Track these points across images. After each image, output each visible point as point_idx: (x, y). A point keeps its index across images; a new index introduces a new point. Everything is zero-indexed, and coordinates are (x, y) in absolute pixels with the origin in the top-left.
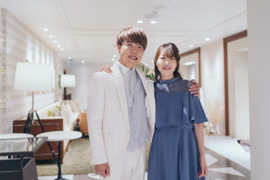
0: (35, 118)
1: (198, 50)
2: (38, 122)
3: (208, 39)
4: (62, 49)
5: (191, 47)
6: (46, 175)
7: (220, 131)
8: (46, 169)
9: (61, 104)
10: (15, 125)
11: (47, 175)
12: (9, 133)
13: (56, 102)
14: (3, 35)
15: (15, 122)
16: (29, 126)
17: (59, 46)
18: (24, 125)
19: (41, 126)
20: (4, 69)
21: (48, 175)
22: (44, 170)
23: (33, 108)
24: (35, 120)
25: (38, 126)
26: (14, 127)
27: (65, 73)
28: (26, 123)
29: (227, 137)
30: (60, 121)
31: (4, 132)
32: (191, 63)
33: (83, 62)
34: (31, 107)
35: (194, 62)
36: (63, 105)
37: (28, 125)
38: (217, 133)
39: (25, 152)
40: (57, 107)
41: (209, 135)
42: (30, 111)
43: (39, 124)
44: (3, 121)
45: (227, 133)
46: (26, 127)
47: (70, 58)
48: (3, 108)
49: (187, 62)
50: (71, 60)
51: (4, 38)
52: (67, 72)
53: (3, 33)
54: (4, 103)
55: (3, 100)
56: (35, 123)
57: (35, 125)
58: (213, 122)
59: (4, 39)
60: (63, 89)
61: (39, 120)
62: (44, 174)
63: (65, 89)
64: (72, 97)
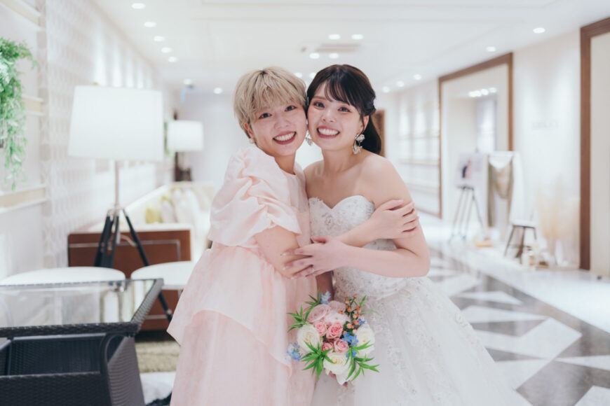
0: (124, 227)
1: (507, 59)
2: (131, 239)
3: (539, 31)
4: (172, 59)
5: (492, 51)
6: (154, 371)
7: (565, 259)
8: (152, 354)
9: (173, 191)
10: (73, 246)
11: (155, 369)
12: (58, 266)
13: (159, 185)
14: (38, 14)
15: (73, 238)
16: (110, 248)
17: (166, 50)
18: (96, 245)
19: (139, 247)
20: (42, 104)
21: (159, 370)
22: (147, 356)
23: (116, 204)
24: (123, 234)
25: (130, 246)
26: (70, 251)
27: (176, 117)
28: (101, 241)
29: (585, 273)
30: (184, 236)
31: (49, 264)
32: (485, 92)
33: (218, 91)
34: (113, 200)
35: (493, 90)
36: (178, 193)
37: (106, 246)
38: (556, 263)
39: (115, 324)
40: (164, 198)
41: (537, 269)
42: (109, 211)
43: (132, 243)
44: (44, 236)
45: (585, 264)
46: (102, 250)
47: (188, 82)
48: (43, 204)
49: (473, 90)
50: (191, 87)
51: (41, 22)
52: (180, 116)
53: (37, 9)
54: (44, 189)
55: (42, 182)
56: (122, 240)
57: (124, 244)
58: (547, 236)
59: (39, 25)
60: (172, 155)
61: (132, 234)
62: (149, 367)
63: (177, 156)
64: (194, 174)
